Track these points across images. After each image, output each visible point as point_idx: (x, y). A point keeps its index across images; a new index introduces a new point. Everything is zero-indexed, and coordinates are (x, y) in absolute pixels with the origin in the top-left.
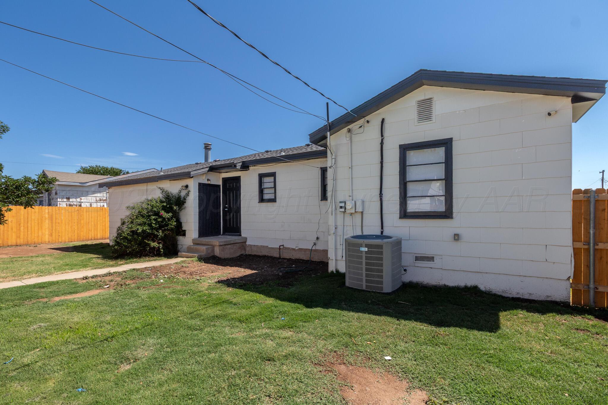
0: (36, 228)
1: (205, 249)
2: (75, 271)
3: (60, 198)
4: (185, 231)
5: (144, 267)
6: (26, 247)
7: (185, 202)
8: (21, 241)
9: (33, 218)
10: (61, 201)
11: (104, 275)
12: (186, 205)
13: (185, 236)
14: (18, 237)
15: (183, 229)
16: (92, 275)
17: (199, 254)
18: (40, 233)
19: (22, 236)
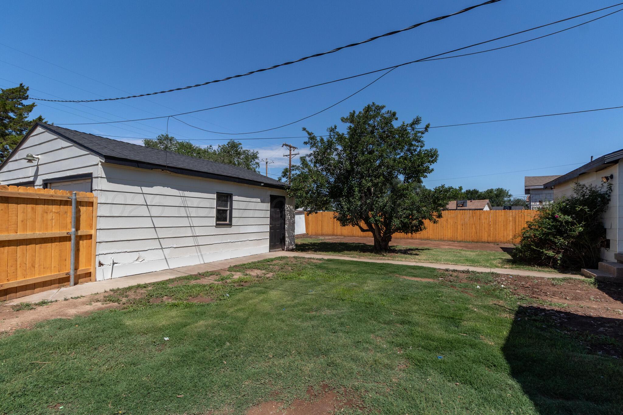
0: (502, 229)
1: (616, 269)
2: (454, 264)
3: (533, 202)
4: (609, 240)
5: (506, 274)
6: (493, 245)
7: (610, 200)
8: (491, 239)
9: (500, 220)
10: (534, 204)
11: (462, 271)
12: (611, 204)
13: (609, 248)
14: (489, 236)
15: (608, 238)
16: (452, 269)
17: (601, 275)
18: (505, 234)
19: (491, 235)
